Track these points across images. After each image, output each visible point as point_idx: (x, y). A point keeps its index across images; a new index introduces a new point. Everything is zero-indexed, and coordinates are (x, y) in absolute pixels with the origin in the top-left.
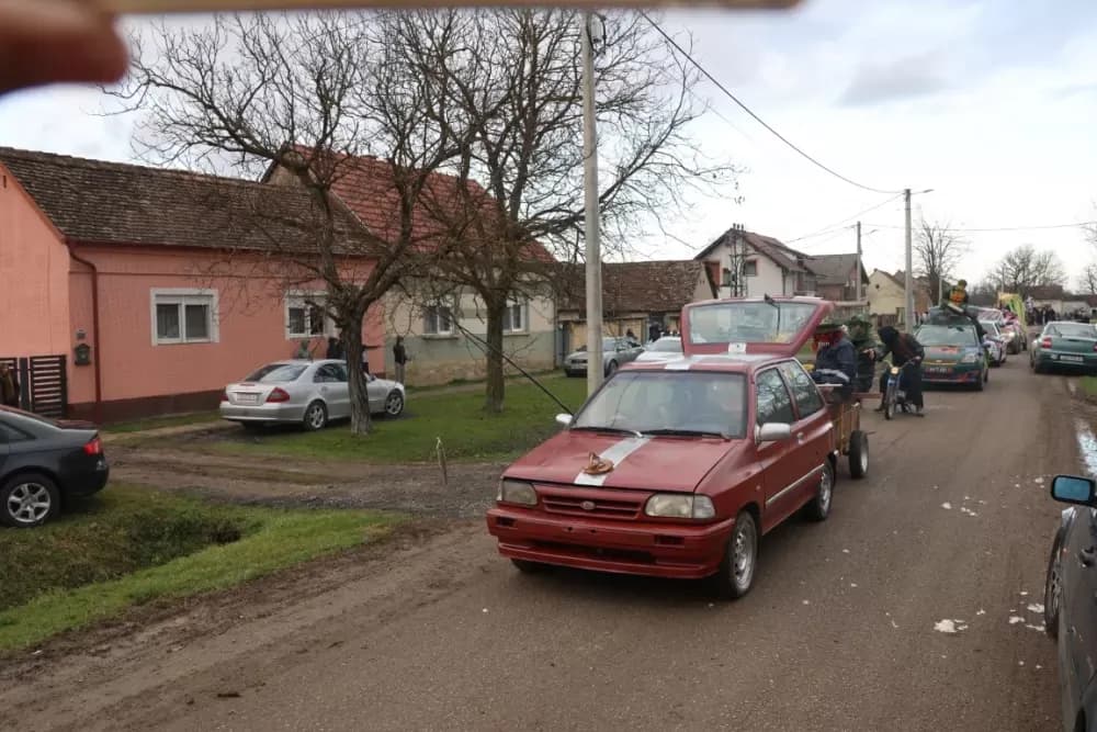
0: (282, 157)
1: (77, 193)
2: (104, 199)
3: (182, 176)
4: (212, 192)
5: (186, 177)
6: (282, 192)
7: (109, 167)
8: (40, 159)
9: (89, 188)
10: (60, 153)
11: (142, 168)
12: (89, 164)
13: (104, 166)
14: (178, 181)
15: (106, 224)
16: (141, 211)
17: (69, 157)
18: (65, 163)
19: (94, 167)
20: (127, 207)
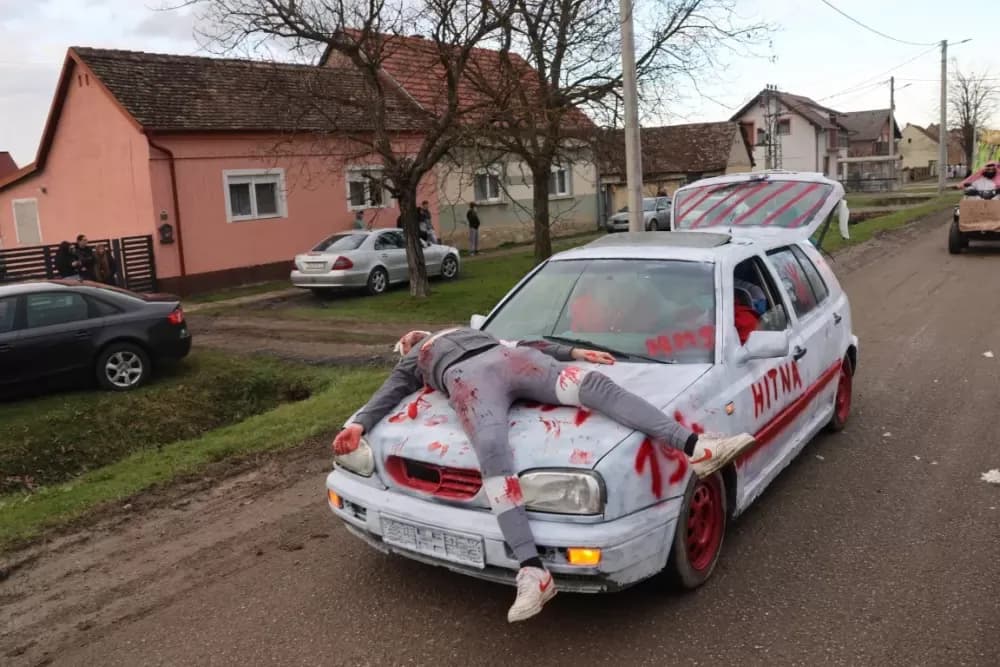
0: (337, 41)
1: (151, 86)
2: (175, 90)
3: (244, 64)
4: (274, 76)
5: (248, 65)
6: (342, 73)
7: (178, 60)
8: (116, 56)
9: (161, 81)
10: (133, 50)
11: (208, 59)
12: (159, 59)
13: (172, 59)
14: (241, 69)
15: (180, 113)
16: (210, 98)
17: (142, 53)
18: (138, 59)
19: (164, 60)
20: (197, 97)
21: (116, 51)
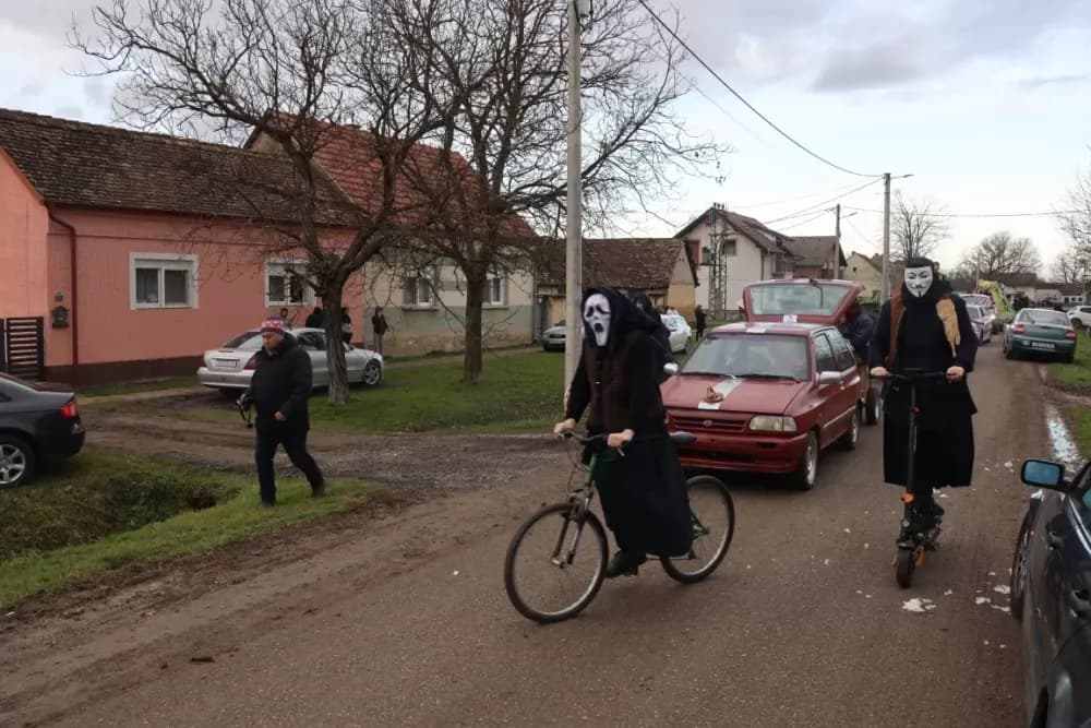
0: (266, 124)
1: (57, 154)
2: (84, 162)
3: (164, 140)
4: (193, 158)
5: (168, 141)
6: (266, 159)
7: (90, 129)
8: (19, 118)
9: (69, 149)
10: (40, 114)
11: (124, 131)
12: (68, 125)
13: (82, 127)
14: (158, 145)
15: (87, 187)
16: (122, 173)
17: (49, 117)
18: (45, 123)
19: (74, 127)
20: (108, 170)
21: (20, 113)
